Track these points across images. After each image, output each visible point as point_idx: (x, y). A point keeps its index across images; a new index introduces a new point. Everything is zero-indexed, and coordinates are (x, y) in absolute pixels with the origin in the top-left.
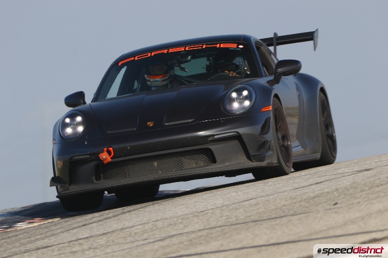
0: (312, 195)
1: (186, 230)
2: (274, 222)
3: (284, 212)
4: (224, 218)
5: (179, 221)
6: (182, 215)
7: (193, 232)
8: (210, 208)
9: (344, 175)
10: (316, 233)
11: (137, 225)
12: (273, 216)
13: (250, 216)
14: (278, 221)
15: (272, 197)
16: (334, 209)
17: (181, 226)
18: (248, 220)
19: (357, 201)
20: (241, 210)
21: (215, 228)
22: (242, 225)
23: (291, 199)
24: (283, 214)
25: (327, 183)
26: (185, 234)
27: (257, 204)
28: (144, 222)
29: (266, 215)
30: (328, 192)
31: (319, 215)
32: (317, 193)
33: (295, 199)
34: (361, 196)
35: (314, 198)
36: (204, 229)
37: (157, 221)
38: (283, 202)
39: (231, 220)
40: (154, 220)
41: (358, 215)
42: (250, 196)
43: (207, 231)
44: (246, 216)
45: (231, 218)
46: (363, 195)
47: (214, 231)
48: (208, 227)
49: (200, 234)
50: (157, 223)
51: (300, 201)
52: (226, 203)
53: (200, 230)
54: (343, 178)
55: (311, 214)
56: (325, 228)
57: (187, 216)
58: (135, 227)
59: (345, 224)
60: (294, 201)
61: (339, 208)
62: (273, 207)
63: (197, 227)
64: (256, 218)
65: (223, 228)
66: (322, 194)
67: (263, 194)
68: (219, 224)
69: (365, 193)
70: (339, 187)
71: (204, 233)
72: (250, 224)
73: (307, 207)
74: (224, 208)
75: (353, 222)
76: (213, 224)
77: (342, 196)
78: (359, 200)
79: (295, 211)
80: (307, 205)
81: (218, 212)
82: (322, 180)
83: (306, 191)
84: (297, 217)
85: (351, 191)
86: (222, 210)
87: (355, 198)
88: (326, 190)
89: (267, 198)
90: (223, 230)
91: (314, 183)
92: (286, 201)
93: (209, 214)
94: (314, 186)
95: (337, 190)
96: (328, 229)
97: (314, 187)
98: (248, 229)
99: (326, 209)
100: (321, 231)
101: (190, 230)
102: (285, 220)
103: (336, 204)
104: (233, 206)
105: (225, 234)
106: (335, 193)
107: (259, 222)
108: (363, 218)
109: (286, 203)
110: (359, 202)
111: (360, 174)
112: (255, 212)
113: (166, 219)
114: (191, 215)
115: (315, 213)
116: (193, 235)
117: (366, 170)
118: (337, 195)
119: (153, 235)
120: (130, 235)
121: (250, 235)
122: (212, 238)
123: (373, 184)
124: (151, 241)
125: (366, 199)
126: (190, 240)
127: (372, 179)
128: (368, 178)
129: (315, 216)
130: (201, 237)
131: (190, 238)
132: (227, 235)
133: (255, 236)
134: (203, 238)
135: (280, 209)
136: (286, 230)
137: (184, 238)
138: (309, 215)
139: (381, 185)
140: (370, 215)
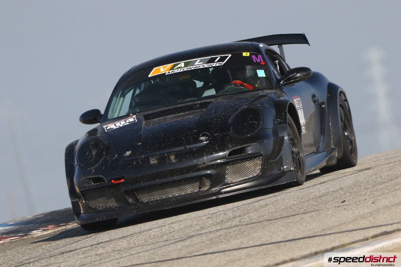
0: (318, 194)
1: (204, 231)
2: (287, 220)
3: (295, 210)
5: (194, 223)
7: (211, 232)
8: (221, 210)
9: (345, 174)
10: (329, 228)
12: (285, 216)
13: (262, 216)
14: (291, 219)
15: (279, 197)
16: (343, 206)
17: (198, 227)
18: (262, 219)
19: (363, 198)
20: (253, 211)
21: (231, 227)
22: (257, 224)
23: (298, 198)
24: (294, 213)
25: (329, 182)
26: (203, 234)
27: (266, 205)
28: (160, 225)
29: (278, 214)
30: (334, 192)
31: (330, 212)
32: (322, 192)
33: (302, 198)
34: (366, 194)
35: (320, 197)
36: (221, 229)
37: (172, 223)
38: (292, 202)
39: (245, 220)
40: (169, 223)
41: (366, 211)
43: (224, 231)
44: (258, 216)
45: (244, 218)
46: (368, 193)
47: (231, 230)
48: (224, 227)
49: (218, 233)
50: (173, 225)
51: (308, 201)
52: (236, 205)
53: (217, 230)
54: (344, 178)
55: (321, 211)
56: (338, 224)
57: (200, 218)
58: (153, 230)
59: (356, 220)
60: (302, 200)
61: (348, 205)
62: (283, 207)
63: (213, 228)
64: (269, 218)
65: (239, 227)
66: (328, 193)
68: (235, 224)
69: (369, 190)
70: (343, 186)
71: (222, 233)
72: (265, 223)
74: (235, 209)
75: (363, 217)
76: (229, 225)
77: (348, 194)
78: (366, 197)
79: (306, 210)
80: (316, 204)
81: (230, 213)
82: (325, 180)
83: (311, 191)
84: (309, 215)
85: (355, 189)
86: (233, 211)
87: (361, 195)
88: (331, 190)
89: (275, 199)
90: (239, 229)
91: (319, 182)
92: (294, 201)
93: (222, 216)
94: (319, 186)
95: (342, 189)
96: (340, 225)
98: (264, 227)
99: (335, 207)
100: (333, 227)
101: (208, 231)
102: (297, 218)
103: (344, 201)
104: (244, 207)
105: (243, 233)
106: (340, 192)
108: (371, 214)
109: (295, 203)
110: (366, 199)
112: (267, 212)
113: (181, 221)
114: (205, 217)
115: (325, 210)
116: (212, 235)
117: (366, 169)
118: (343, 193)
119: (172, 236)
120: (150, 237)
121: (267, 233)
122: (231, 237)
123: (375, 182)
124: (173, 242)
125: (372, 196)
126: (211, 240)
127: (374, 177)
128: (370, 176)
129: (326, 213)
130: (220, 236)
131: (209, 238)
132: (245, 234)
133: (273, 234)
134: (222, 237)
135: (290, 208)
136: (301, 227)
137: (204, 238)
138: (320, 213)
139: (384, 182)
140: (378, 211)
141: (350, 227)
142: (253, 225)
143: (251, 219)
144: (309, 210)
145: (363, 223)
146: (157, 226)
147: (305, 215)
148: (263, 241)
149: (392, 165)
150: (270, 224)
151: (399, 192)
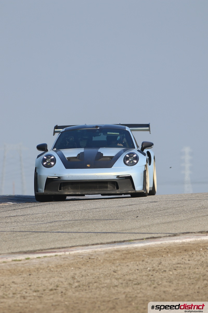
0: (126, 211)
1: (63, 219)
2: (106, 222)
4: (82, 216)
6: (62, 212)
7: (66, 221)
8: (77, 210)
10: (125, 230)
12: (106, 219)
13: (95, 217)
14: (108, 221)
15: (107, 209)
16: (136, 219)
17: (61, 217)
18: (94, 219)
19: (148, 217)
20: (92, 213)
21: (77, 220)
22: (91, 221)
23: (116, 211)
24: (111, 218)
25: (135, 206)
26: (62, 221)
27: (99, 212)
28: (43, 212)
29: (103, 218)
30: (135, 210)
31: (128, 221)
32: (129, 210)
33: (118, 211)
34: (150, 215)
38: (112, 212)
40: (48, 212)
41: (147, 224)
42: (96, 207)
43: (73, 221)
44: (93, 217)
45: (86, 217)
47: (77, 222)
48: (74, 219)
49: (69, 222)
50: (49, 214)
51: (120, 213)
52: (85, 209)
53: (70, 220)
54: (142, 205)
56: (130, 228)
57: (65, 212)
58: (39, 214)
59: (140, 228)
61: (139, 219)
62: (107, 214)
63: (69, 219)
64: (98, 219)
65: (81, 221)
66: (131, 211)
68: (80, 218)
69: (152, 213)
70: (140, 208)
71: (71, 222)
72: (95, 221)
74: (83, 211)
75: (144, 227)
76: (77, 218)
77: (141, 213)
79: (117, 218)
80: (123, 215)
81: (80, 212)
82: (133, 204)
83: (124, 208)
84: (118, 221)
85: (146, 211)
87: (147, 215)
88: (134, 209)
89: (105, 209)
90: (81, 222)
93: (76, 213)
95: (139, 210)
96: (132, 229)
97: (128, 207)
98: (93, 223)
99: (132, 219)
100: (128, 230)
101: (65, 220)
102: (111, 221)
103: (138, 217)
104: (88, 210)
105: (81, 224)
107: (99, 221)
108: (149, 226)
109: (114, 213)
110: (149, 218)
111: (151, 204)
112: (98, 215)
116: (66, 223)
117: (154, 202)
118: (139, 212)
119: (47, 219)
120: (36, 218)
121: (93, 227)
122: (75, 225)
123: (157, 209)
124: (45, 222)
125: (152, 216)
126: (64, 225)
127: (157, 207)
128: (155, 206)
129: (126, 221)
130: (70, 224)
131: (64, 224)
132: (83, 225)
133: (96, 227)
134: (71, 224)
135: (110, 215)
136: (112, 227)
137: (62, 223)
138: (124, 220)
139: (161, 210)
140: (153, 225)
141: (136, 231)
142: (88, 221)
144: (119, 218)
145: (144, 230)
148: (90, 230)
149: (167, 202)
150: (97, 222)
151: (166, 217)
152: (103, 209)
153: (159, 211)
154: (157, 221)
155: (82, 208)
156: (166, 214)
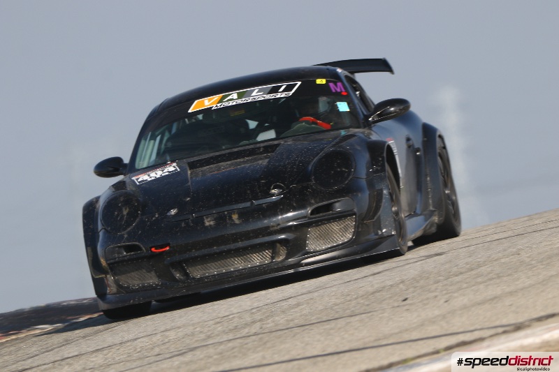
0: (371, 289)
2: (327, 326)
3: (337, 312)
5: (198, 329)
6: (199, 323)
7: (221, 343)
8: (235, 311)
9: (407, 262)
10: (385, 337)
11: (142, 337)
12: (324, 320)
13: (292, 320)
14: (333, 324)
15: (316, 294)
16: (404, 306)
18: (291, 325)
19: (433, 294)
21: (249, 336)
22: (286, 331)
23: (343, 295)
24: (337, 316)
26: (210, 346)
27: (298, 305)
28: (149, 333)
29: (313, 318)
30: (391, 286)
31: (386, 315)
32: (376, 286)
33: (348, 295)
34: (436, 289)
35: (374, 293)
36: (235, 339)
37: (166, 330)
38: (333, 300)
39: (268, 326)
40: (162, 329)
41: (437, 312)
43: (239, 341)
44: (287, 320)
46: (440, 287)
47: (249, 340)
48: (239, 336)
49: (230, 345)
50: (167, 333)
51: (356, 298)
52: (256, 305)
53: (230, 340)
54: (406, 267)
55: (374, 313)
56: (397, 331)
57: (206, 323)
58: (139, 340)
59: (422, 325)
60: (348, 298)
61: (411, 304)
62: (321, 307)
64: (302, 323)
65: (260, 336)
66: (384, 287)
67: (304, 291)
68: (253, 331)
69: (440, 284)
70: (405, 278)
71: (236, 343)
72: (296, 330)
73: (368, 305)
74: (254, 311)
75: (432, 321)
76: (246, 332)
77: (412, 289)
78: (436, 294)
79: (353, 311)
80: (366, 303)
81: (247, 315)
82: (381, 270)
83: (361, 285)
84: (357, 318)
85: (422, 282)
86: (252, 313)
87: (430, 291)
88: (389, 283)
89: (310, 296)
90: (260, 339)
92: (337, 299)
93: (236, 319)
94: (372, 277)
95: (403, 282)
96: (400, 332)
97: (371, 279)
98: (294, 336)
99: (393, 307)
100: (391, 335)
101: (216, 341)
102: (341, 323)
103: (405, 300)
104: (266, 307)
105: (265, 343)
106: (401, 286)
107: (306, 327)
108: (444, 317)
109: (338, 301)
110: (436, 297)
111: (431, 260)
112: (299, 314)
113: (179, 328)
114: (211, 322)
115: (380, 312)
116: (222, 347)
117: (437, 254)
118: (404, 288)
119: (166, 349)
120: (135, 350)
121: (299, 344)
122: (249, 349)
123: (450, 272)
124: (168, 356)
125: (444, 292)
126: (221, 353)
127: (447, 266)
128: (442, 264)
129: (381, 315)
130: (233, 348)
131: (219, 350)
132: (269, 345)
133: (306, 345)
134: (236, 349)
135: (332, 309)
136: (346, 336)
137: (211, 350)
138: (372, 315)
139: (461, 273)
140: (453, 312)
141: (415, 335)
142: (280, 333)
143: (277, 325)
144: (357, 312)
145: (433, 330)
146: (145, 334)
147: (352, 319)
148: (294, 354)
149: (472, 248)
150: (304, 330)
151: (482, 286)
152: (303, 296)
153: (456, 276)
154: (460, 300)
155: (249, 303)
156: (479, 280)
